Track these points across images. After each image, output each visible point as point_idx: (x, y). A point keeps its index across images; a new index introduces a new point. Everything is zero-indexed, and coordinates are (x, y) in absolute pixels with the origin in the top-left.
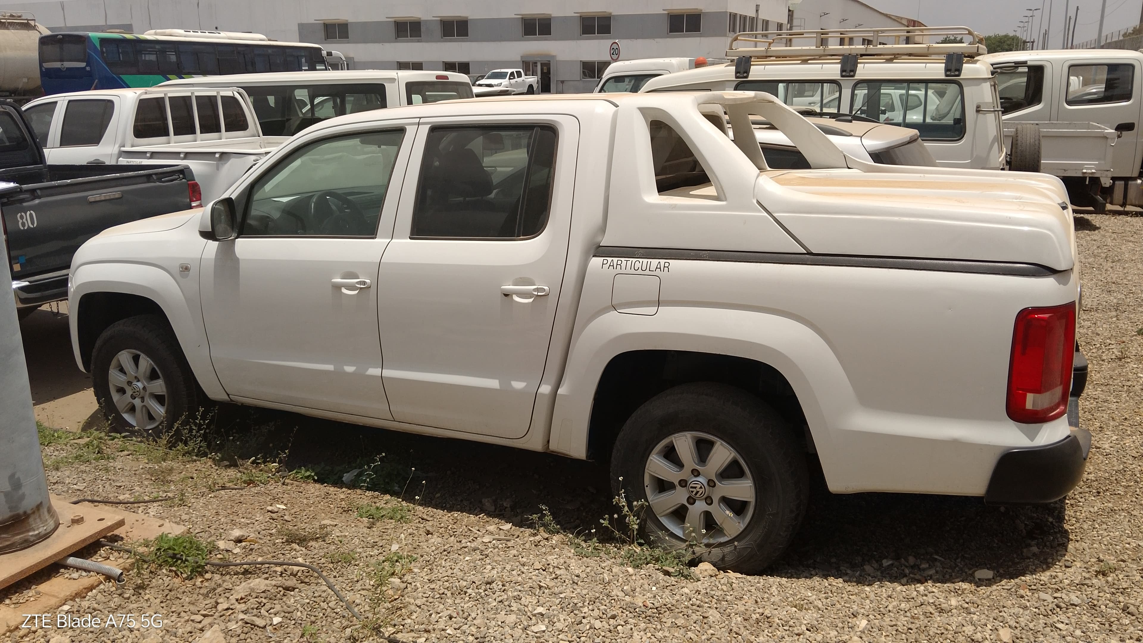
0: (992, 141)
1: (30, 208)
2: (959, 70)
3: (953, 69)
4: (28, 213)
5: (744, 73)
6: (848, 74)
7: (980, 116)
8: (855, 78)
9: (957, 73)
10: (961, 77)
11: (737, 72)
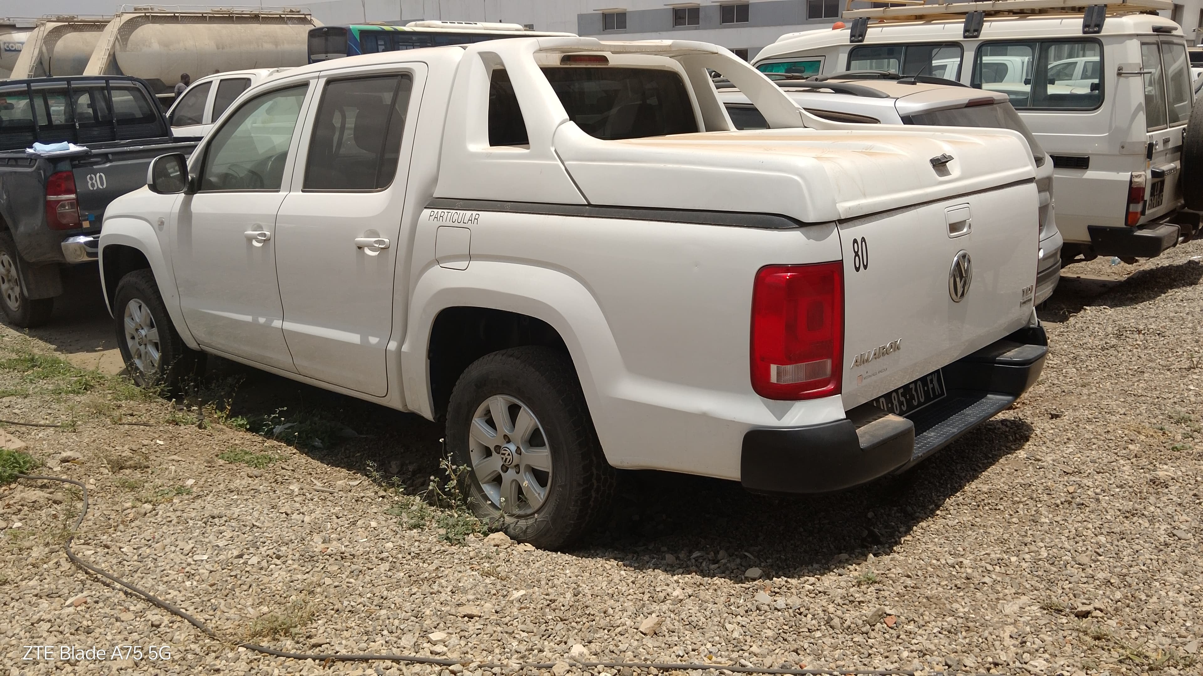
0: (1136, 109)
1: (100, 170)
2: (1099, 26)
3: (1093, 24)
4: (98, 175)
5: (860, 36)
6: (971, 35)
7: (1122, 79)
8: (980, 38)
9: (1096, 29)
10: (1102, 34)
11: (852, 36)
